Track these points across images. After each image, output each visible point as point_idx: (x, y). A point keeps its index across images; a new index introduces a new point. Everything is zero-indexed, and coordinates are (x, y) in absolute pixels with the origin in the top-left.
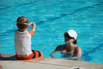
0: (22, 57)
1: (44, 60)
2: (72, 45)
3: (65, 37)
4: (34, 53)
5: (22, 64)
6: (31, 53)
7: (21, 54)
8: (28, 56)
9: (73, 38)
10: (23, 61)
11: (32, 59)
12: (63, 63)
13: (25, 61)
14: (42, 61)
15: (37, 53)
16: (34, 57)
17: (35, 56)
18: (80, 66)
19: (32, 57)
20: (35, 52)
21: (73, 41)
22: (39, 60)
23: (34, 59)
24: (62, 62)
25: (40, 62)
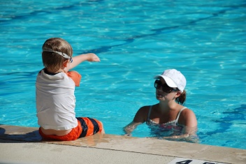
0: (55, 135)
1: (107, 141)
2: (174, 105)
3: (157, 88)
4: (82, 125)
5: (54, 150)
6: (76, 124)
7: (52, 128)
8: (69, 132)
9: (177, 90)
10: (56, 143)
11: (79, 140)
12: (151, 149)
13: (63, 143)
14: (102, 143)
15: (91, 125)
16: (83, 134)
17: (87, 130)
18: (193, 156)
19: (79, 135)
20: (86, 121)
21: (177, 96)
22: (95, 141)
23: (83, 138)
24: (151, 147)
25: (98, 145)
